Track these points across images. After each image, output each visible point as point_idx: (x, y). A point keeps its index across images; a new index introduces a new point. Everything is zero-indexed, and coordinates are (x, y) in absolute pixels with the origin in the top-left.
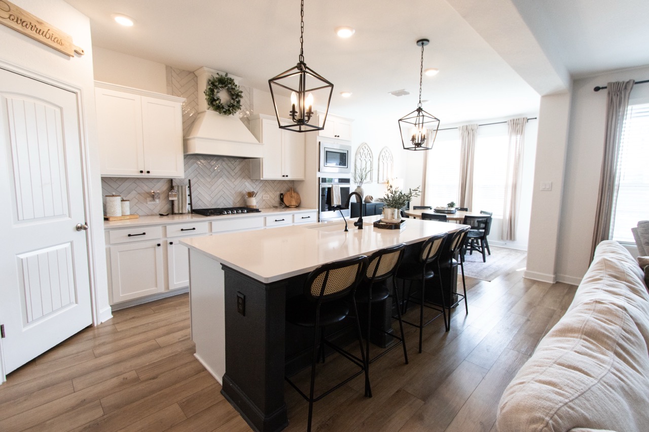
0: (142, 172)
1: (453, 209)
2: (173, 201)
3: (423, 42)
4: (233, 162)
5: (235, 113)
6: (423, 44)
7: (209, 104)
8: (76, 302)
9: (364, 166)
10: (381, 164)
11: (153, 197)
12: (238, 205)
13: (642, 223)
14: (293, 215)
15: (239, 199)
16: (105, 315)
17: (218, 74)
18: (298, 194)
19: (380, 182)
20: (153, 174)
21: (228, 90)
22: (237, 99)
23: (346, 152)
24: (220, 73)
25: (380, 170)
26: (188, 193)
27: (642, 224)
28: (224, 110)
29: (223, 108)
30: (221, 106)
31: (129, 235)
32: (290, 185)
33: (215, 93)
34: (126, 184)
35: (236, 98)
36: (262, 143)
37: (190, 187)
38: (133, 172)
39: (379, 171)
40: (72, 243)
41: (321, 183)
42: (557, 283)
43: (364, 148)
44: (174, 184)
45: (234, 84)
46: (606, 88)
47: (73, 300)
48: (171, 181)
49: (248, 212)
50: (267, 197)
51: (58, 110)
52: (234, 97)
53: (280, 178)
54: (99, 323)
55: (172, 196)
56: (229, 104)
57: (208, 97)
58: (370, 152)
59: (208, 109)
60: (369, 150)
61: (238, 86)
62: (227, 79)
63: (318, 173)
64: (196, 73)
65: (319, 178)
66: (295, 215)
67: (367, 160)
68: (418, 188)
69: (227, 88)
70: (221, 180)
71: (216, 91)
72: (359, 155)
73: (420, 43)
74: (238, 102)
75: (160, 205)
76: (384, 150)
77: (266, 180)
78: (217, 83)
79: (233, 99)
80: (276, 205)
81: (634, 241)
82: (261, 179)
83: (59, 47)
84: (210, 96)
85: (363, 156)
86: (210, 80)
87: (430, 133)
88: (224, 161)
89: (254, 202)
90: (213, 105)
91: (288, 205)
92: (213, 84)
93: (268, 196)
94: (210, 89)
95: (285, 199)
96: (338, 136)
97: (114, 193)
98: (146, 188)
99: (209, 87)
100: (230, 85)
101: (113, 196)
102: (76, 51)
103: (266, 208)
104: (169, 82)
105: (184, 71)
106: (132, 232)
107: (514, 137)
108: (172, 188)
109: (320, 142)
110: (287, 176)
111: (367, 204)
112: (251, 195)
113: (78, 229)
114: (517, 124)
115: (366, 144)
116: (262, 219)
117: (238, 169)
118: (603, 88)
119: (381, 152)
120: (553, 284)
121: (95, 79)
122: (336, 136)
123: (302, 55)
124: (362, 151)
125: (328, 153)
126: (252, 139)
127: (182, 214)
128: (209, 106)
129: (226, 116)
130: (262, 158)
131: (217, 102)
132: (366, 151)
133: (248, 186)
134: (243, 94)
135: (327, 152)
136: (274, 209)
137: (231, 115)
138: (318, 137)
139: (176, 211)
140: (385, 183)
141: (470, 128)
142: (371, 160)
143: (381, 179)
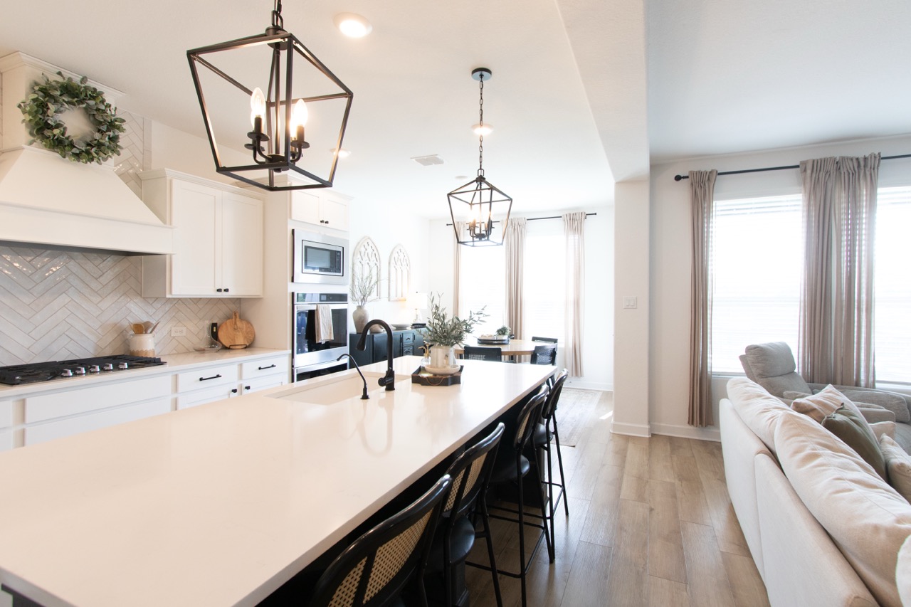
1: (505, 337)
3: (481, 72)
4: (97, 262)
5: (105, 160)
6: (481, 76)
7: (31, 134)
9: (366, 274)
10: (393, 269)
12: (108, 353)
13: (751, 349)
14: (241, 365)
15: (110, 339)
17: (59, 73)
18: (249, 323)
19: (392, 299)
21: (87, 110)
22: (111, 134)
23: (341, 250)
24: (67, 74)
25: (391, 279)
27: (752, 351)
28: (75, 150)
29: (72, 145)
30: (67, 142)
32: (233, 307)
33: (50, 112)
35: (108, 130)
36: (171, 224)
39: (389, 280)
41: (295, 302)
42: (653, 435)
43: (366, 245)
45: (103, 101)
46: (687, 177)
49: (131, 367)
50: (181, 332)
52: (104, 128)
53: (211, 293)
56: (88, 140)
57: (28, 118)
58: (375, 251)
59: (31, 144)
60: (374, 248)
61: (113, 107)
62: (86, 88)
63: (290, 283)
65: (293, 294)
66: (245, 365)
67: (372, 264)
68: (483, 309)
69: (84, 106)
70: (63, 299)
71: (52, 107)
72: (359, 256)
73: (478, 74)
74: (114, 139)
76: (397, 250)
77: (180, 299)
78: (58, 93)
79: (99, 131)
80: (202, 347)
81: (743, 371)
82: (168, 296)
84: (34, 117)
85: (366, 258)
86: (36, 84)
88: (71, 258)
89: (148, 344)
90: (44, 138)
91: (228, 346)
92: (45, 91)
93: (184, 329)
94: (34, 100)
95: (221, 335)
96: (327, 222)
99: (35, 96)
100: (92, 102)
103: (178, 354)
107: (571, 237)
109: (293, 231)
110: (226, 290)
111: (375, 335)
112: (141, 329)
114: (576, 220)
115: (368, 238)
116: (168, 380)
117: (110, 275)
118: (684, 177)
119: (392, 253)
120: (650, 438)
122: (322, 222)
123: (277, 13)
124: (363, 249)
125: (308, 249)
126: (148, 215)
128: (32, 138)
129: (81, 163)
130: (171, 255)
131: (56, 131)
132: (370, 250)
133: (137, 311)
134: (124, 126)
135: (306, 247)
136: (197, 353)
137: (94, 163)
138: (289, 220)
140: (400, 300)
141: (516, 223)
142: (378, 264)
143: (393, 295)
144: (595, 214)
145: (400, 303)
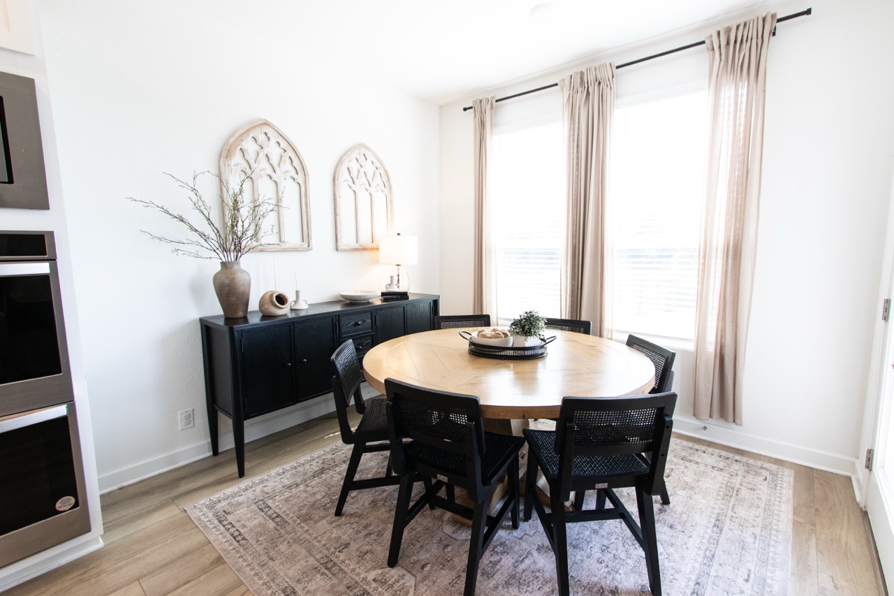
10: (345, 192)
19: (343, 247)
39: (335, 212)
43: (262, 138)
58: (290, 153)
85: (262, 166)
87: (488, 107)
111: (237, 327)
115: (266, 124)
132: (273, 151)
140: (365, 249)
141: (591, 78)
142: (300, 178)
143: (347, 239)
144: (808, 12)
145: (366, 253)
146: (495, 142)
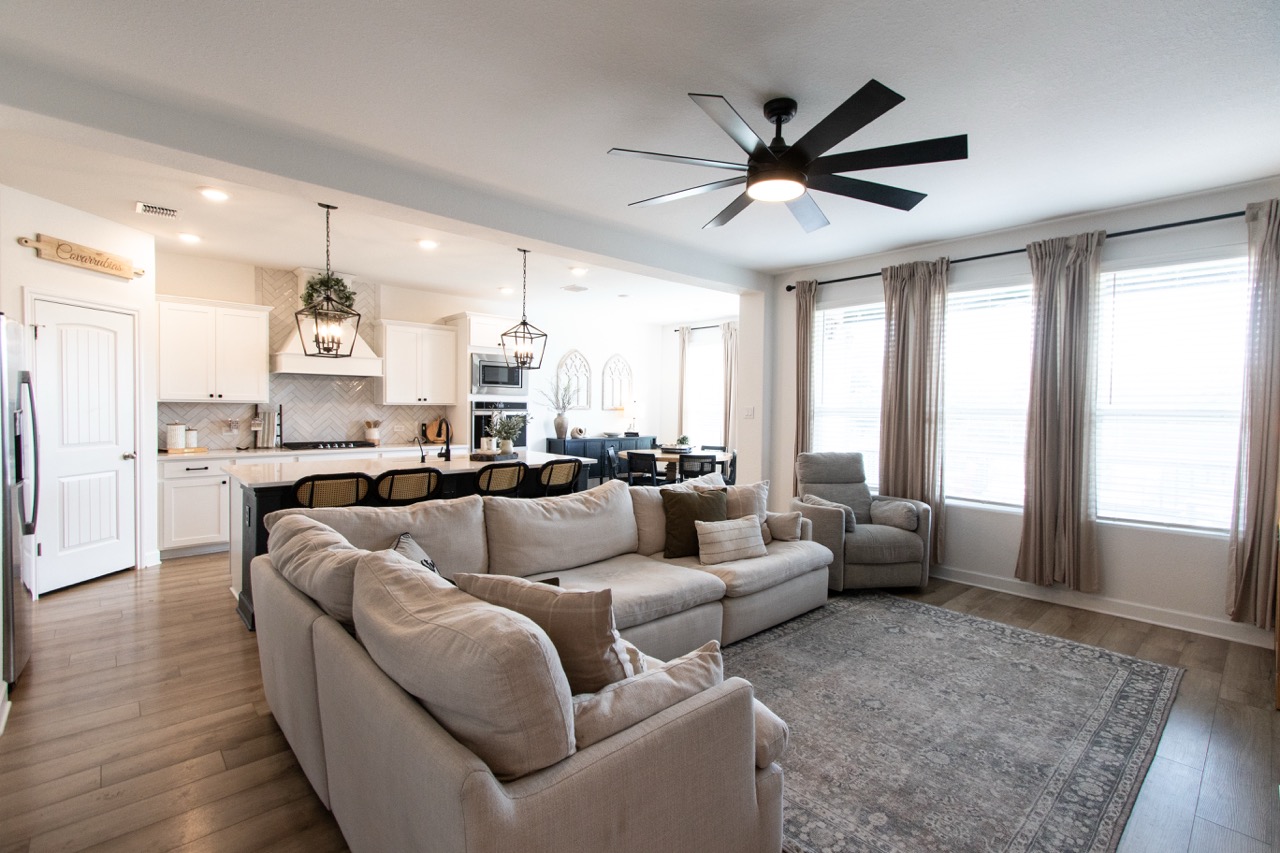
0: (212, 396)
2: (256, 432)
5: (347, 318)
7: (306, 310)
8: (118, 538)
10: (607, 380)
11: (230, 425)
16: (151, 559)
17: (320, 274)
19: (606, 406)
20: (225, 399)
22: (349, 303)
24: (324, 273)
25: (606, 388)
26: (277, 421)
29: (326, 315)
31: (188, 469)
34: (196, 411)
35: (347, 301)
36: (385, 356)
37: (280, 414)
38: (201, 396)
40: (117, 472)
41: (474, 409)
43: (574, 357)
44: (259, 410)
45: (343, 285)
47: (115, 535)
48: (256, 406)
49: (355, 447)
50: (400, 429)
51: (112, 335)
52: (344, 300)
53: (413, 401)
54: (143, 567)
55: (254, 425)
57: (304, 302)
58: (584, 362)
59: (307, 316)
60: (582, 360)
61: (348, 287)
62: (334, 279)
63: (469, 395)
64: (295, 272)
67: (579, 374)
70: (328, 405)
71: (315, 295)
72: (564, 367)
74: (350, 306)
75: (239, 436)
76: (614, 359)
78: (318, 285)
82: (384, 404)
83: (117, 273)
84: (307, 302)
86: (309, 283)
89: (374, 434)
90: (312, 312)
91: (432, 441)
92: (312, 286)
93: (403, 427)
94: (308, 293)
96: (504, 345)
97: (177, 421)
98: (221, 415)
99: (308, 290)
100: (337, 287)
101: (176, 424)
102: (136, 273)
103: (390, 442)
104: (259, 287)
105: (279, 271)
106: (191, 465)
108: (256, 414)
109: (472, 354)
110: (425, 399)
111: (562, 439)
112: (373, 424)
113: (126, 457)
115: (576, 351)
118: (793, 287)
119: (606, 363)
121: (156, 293)
122: (499, 344)
124: (569, 362)
125: (483, 368)
126: (370, 353)
127: (267, 448)
130: (385, 378)
132: (577, 362)
133: (371, 414)
134: (355, 297)
136: (410, 444)
138: (468, 346)
139: (259, 444)
140: (616, 409)
142: (588, 375)
143: (608, 404)
145: (617, 412)
146: (690, 349)
